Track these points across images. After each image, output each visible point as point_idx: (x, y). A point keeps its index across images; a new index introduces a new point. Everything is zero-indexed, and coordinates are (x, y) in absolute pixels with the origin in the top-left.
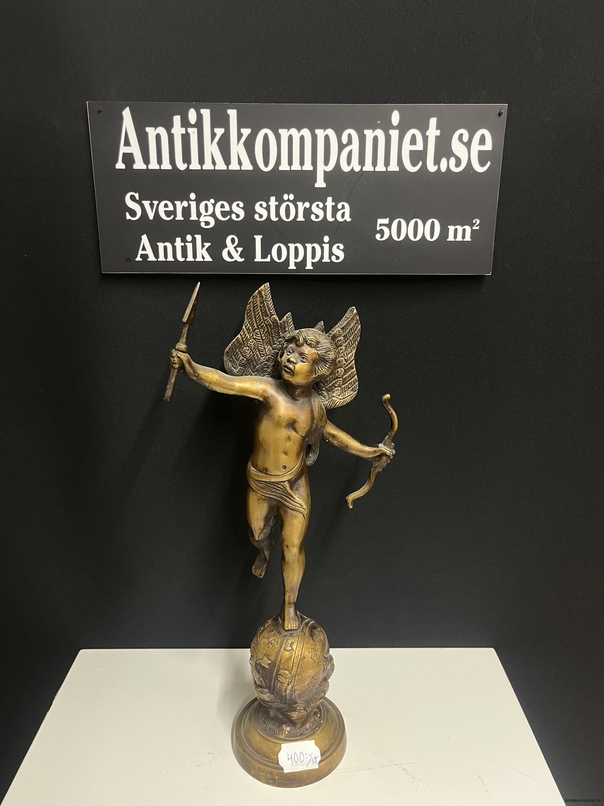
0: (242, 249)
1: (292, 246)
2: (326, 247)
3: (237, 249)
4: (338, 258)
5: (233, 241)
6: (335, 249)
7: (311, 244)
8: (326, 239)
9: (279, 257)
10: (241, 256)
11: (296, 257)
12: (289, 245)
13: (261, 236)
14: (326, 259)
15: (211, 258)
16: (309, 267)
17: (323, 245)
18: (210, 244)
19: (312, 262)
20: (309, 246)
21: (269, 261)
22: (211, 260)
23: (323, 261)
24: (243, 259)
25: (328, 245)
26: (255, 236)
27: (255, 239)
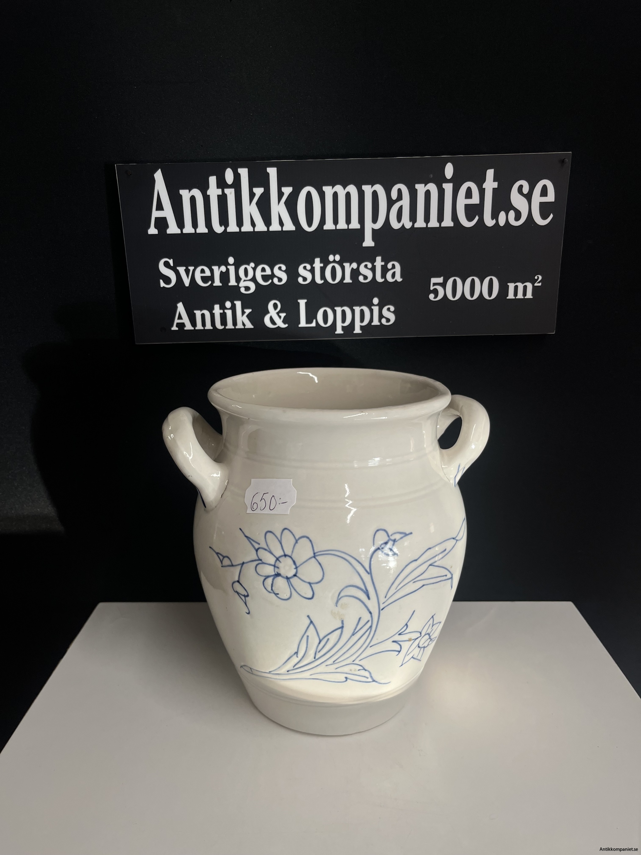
0: (285, 314)
1: (339, 310)
2: (376, 309)
3: (280, 314)
4: (388, 320)
5: (275, 306)
6: (385, 312)
7: (359, 307)
8: (376, 301)
9: (325, 320)
10: (284, 322)
11: (344, 320)
12: (336, 308)
13: (306, 301)
14: (376, 322)
15: (252, 324)
16: (357, 330)
17: (373, 307)
18: (250, 310)
19: (361, 326)
20: (357, 309)
21: (315, 326)
22: (252, 327)
23: (373, 324)
24: (287, 325)
25: (378, 307)
26: (299, 301)
27: (299, 303)
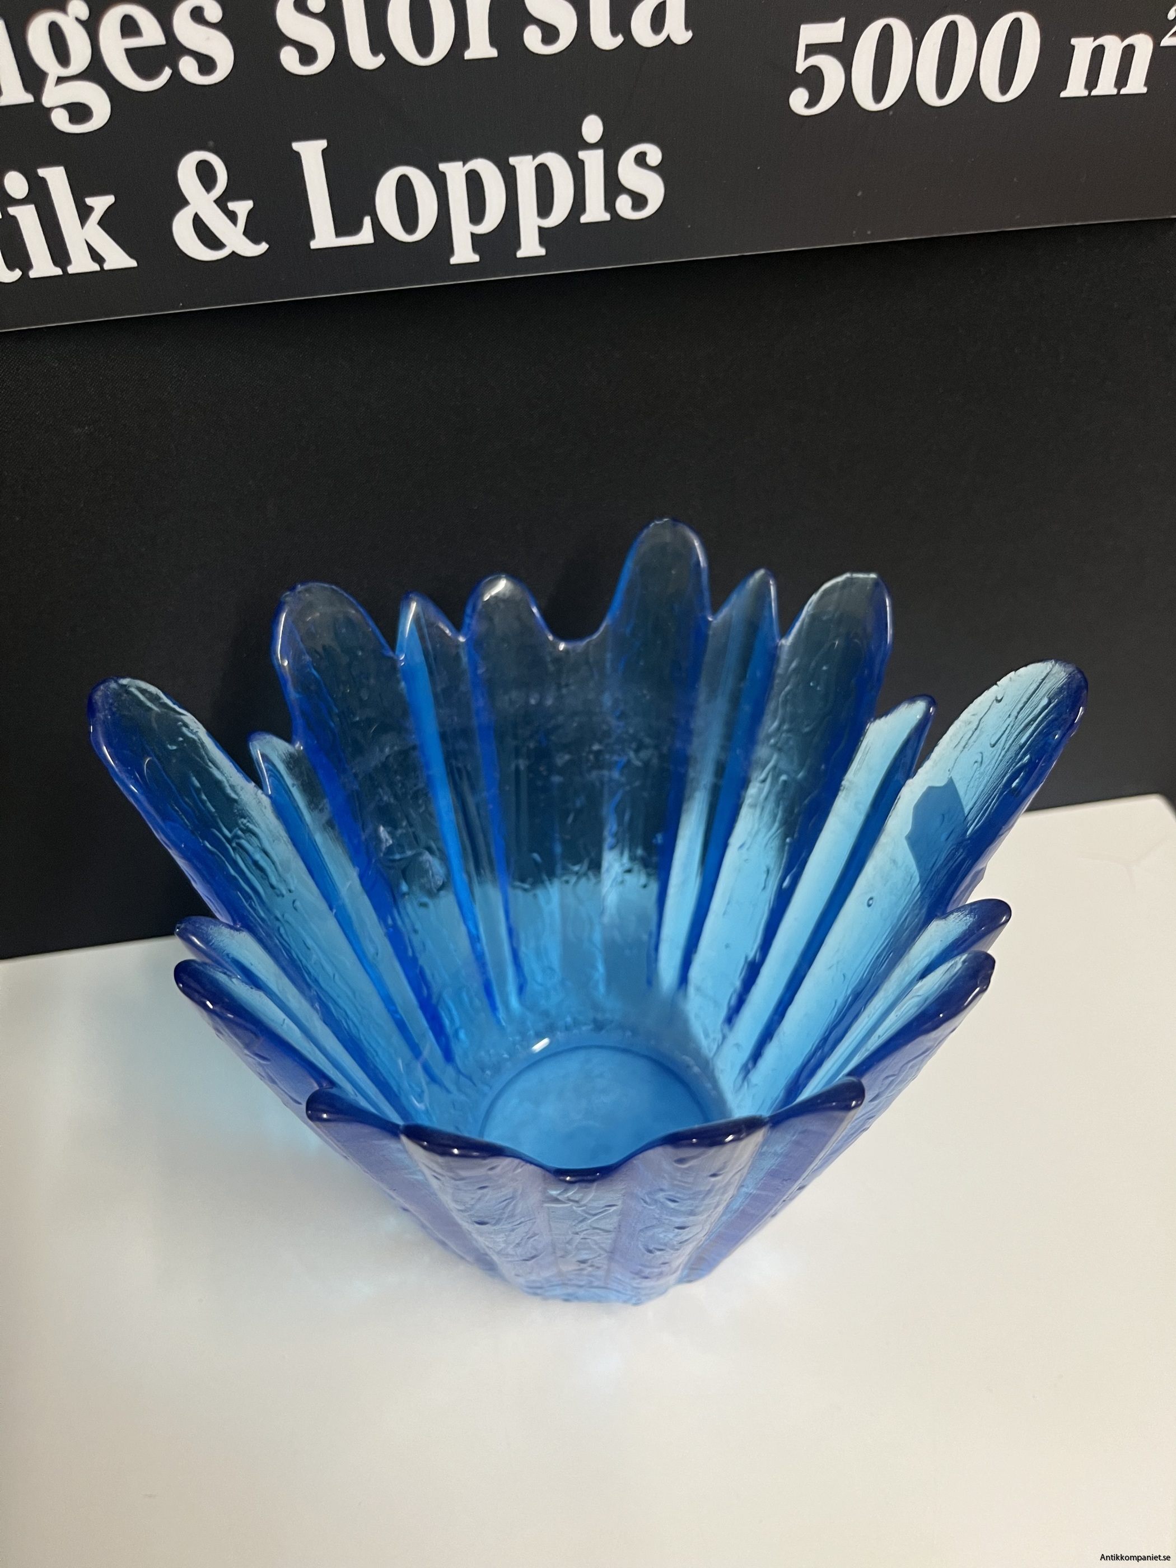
0: (249, 204)
1: (455, 172)
2: (594, 161)
3: (232, 206)
4: (639, 201)
5: (206, 175)
6: (628, 172)
7: (530, 157)
8: (592, 128)
9: (408, 219)
10: (252, 233)
11: (477, 213)
12: (443, 167)
13: (323, 144)
14: (595, 212)
15: (131, 255)
16: (530, 246)
17: (582, 155)
18: (109, 200)
19: (540, 229)
20: (525, 166)
21: (371, 240)
22: (133, 263)
23: (584, 219)
24: (264, 247)
25: (599, 153)
26: (296, 146)
27: (297, 155)
